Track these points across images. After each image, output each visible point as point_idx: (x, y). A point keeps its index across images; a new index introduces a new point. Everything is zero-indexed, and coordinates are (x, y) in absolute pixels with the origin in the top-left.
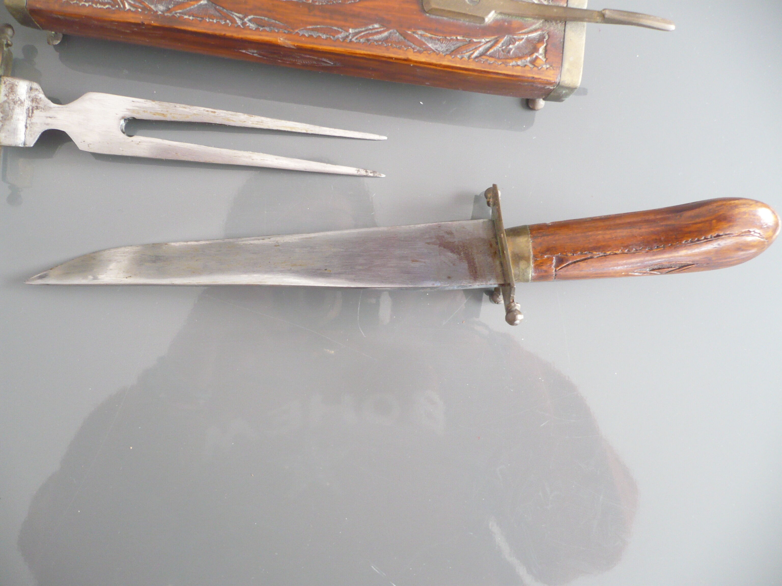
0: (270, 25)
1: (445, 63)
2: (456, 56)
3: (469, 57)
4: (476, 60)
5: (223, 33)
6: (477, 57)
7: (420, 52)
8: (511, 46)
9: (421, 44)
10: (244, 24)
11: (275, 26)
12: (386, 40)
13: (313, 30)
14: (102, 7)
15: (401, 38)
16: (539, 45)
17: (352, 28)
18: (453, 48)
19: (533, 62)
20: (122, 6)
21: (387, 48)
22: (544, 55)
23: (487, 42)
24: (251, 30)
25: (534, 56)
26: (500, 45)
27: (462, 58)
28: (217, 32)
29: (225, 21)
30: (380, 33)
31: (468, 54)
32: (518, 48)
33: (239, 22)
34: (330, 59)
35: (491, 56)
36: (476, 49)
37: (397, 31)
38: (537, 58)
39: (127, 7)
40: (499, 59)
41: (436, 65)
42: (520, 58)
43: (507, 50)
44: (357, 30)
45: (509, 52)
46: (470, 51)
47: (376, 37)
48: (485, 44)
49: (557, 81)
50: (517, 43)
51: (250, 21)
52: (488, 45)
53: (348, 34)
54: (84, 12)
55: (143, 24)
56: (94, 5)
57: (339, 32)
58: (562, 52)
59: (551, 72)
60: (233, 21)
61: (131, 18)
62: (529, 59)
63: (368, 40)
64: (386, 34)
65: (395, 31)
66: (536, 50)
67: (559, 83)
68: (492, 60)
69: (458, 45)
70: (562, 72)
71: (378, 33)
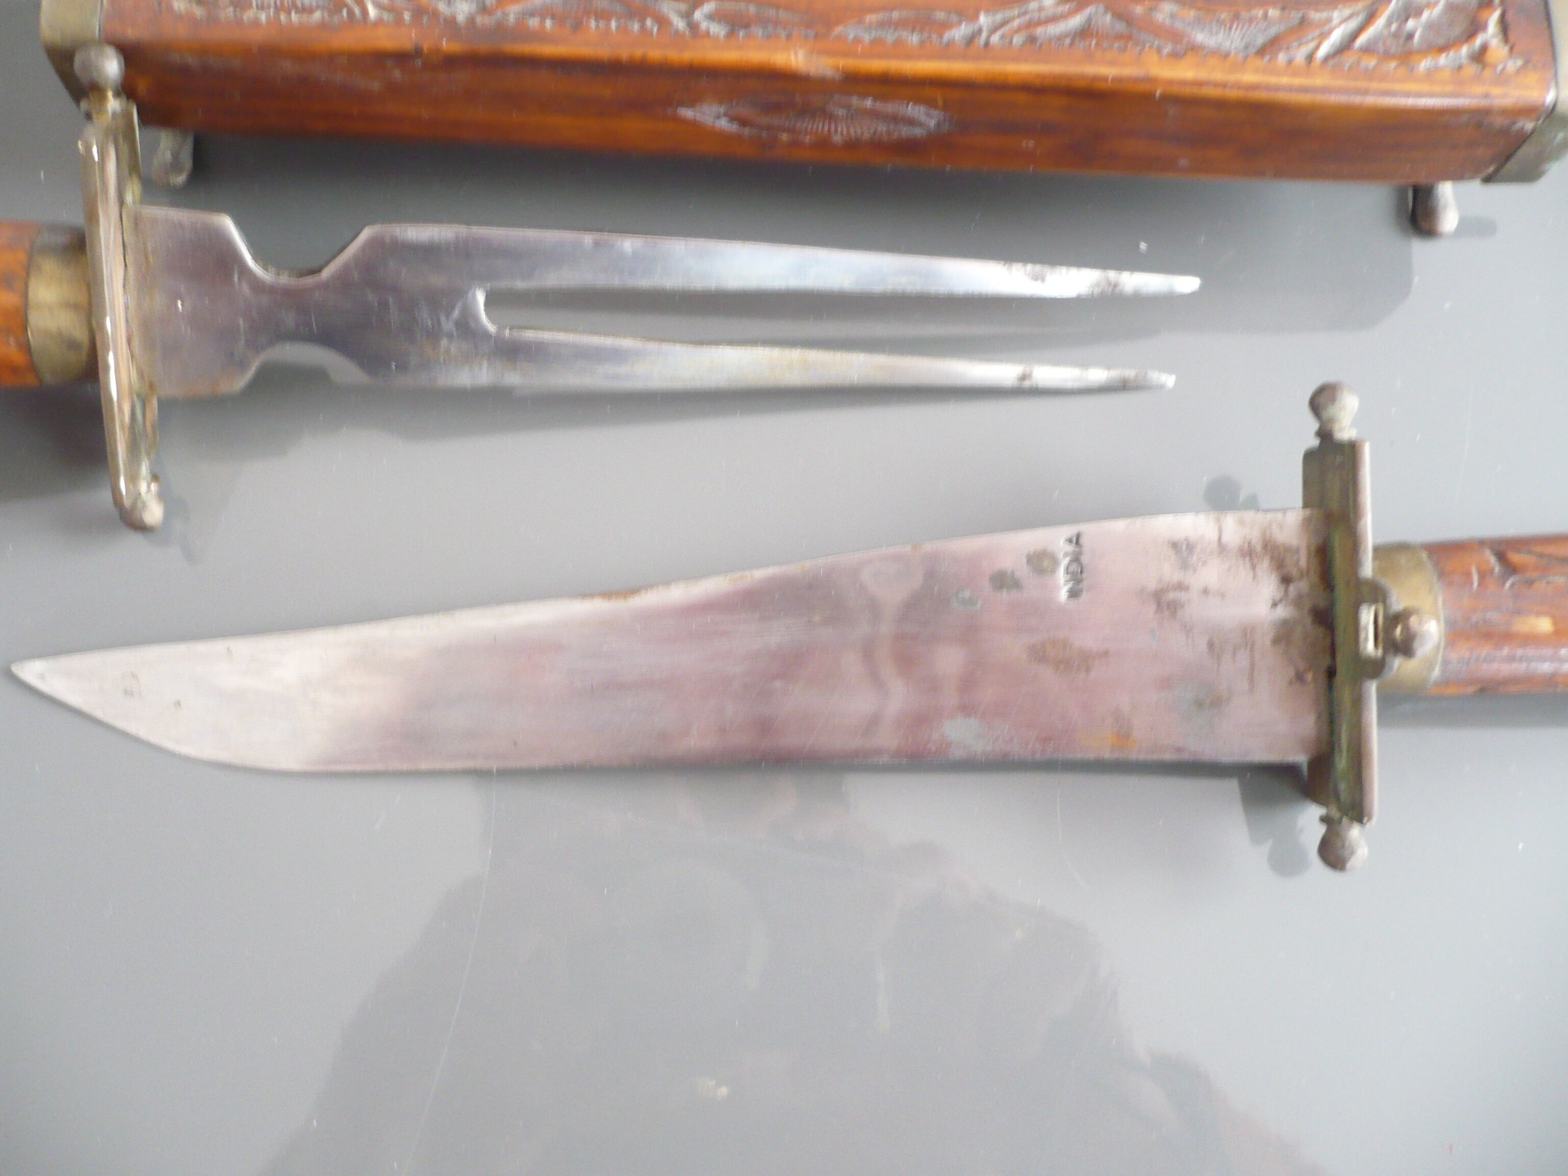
0: (763, 22)
1: (1249, 77)
2: (1274, 57)
3: (1310, 57)
4: (1331, 63)
5: (638, 53)
6: (1327, 59)
7: (1176, 56)
8: (1411, 24)
9: (1175, 36)
10: (693, 27)
11: (777, 23)
12: (1084, 32)
13: (882, 25)
14: (305, 18)
15: (1121, 27)
16: (1484, 14)
17: (987, 11)
18: (1260, 41)
19: (1479, 57)
20: (357, 11)
21: (1089, 57)
22: (1500, 36)
23: (1351, 17)
24: (716, 38)
25: (1478, 41)
26: (1380, 23)
27: (1290, 62)
28: (624, 54)
29: (642, 22)
30: (1063, 16)
31: (1304, 51)
32: (1430, 26)
33: (680, 24)
34: (930, 103)
35: (1367, 50)
36: (1324, 36)
37: (1107, 9)
38: (1484, 48)
39: (372, 12)
40: (1387, 56)
41: (1224, 85)
42: (1442, 49)
43: (1405, 34)
44: (999, 17)
45: (1410, 36)
46: (1307, 42)
47: (1055, 29)
48: (1341, 23)
49: (1550, 98)
50: (1425, 15)
51: (711, 17)
52: (1353, 24)
53: (976, 27)
54: (256, 37)
55: (418, 52)
56: (283, 17)
57: (950, 27)
58: (1546, 24)
59: (1532, 78)
60: (663, 22)
61: (386, 40)
62: (1465, 50)
63: (1032, 39)
64: (1076, 21)
65: (1101, 9)
66: (1475, 27)
67: (1555, 106)
68: (1371, 62)
69: (1273, 31)
70: (1559, 75)
71: (1054, 19)
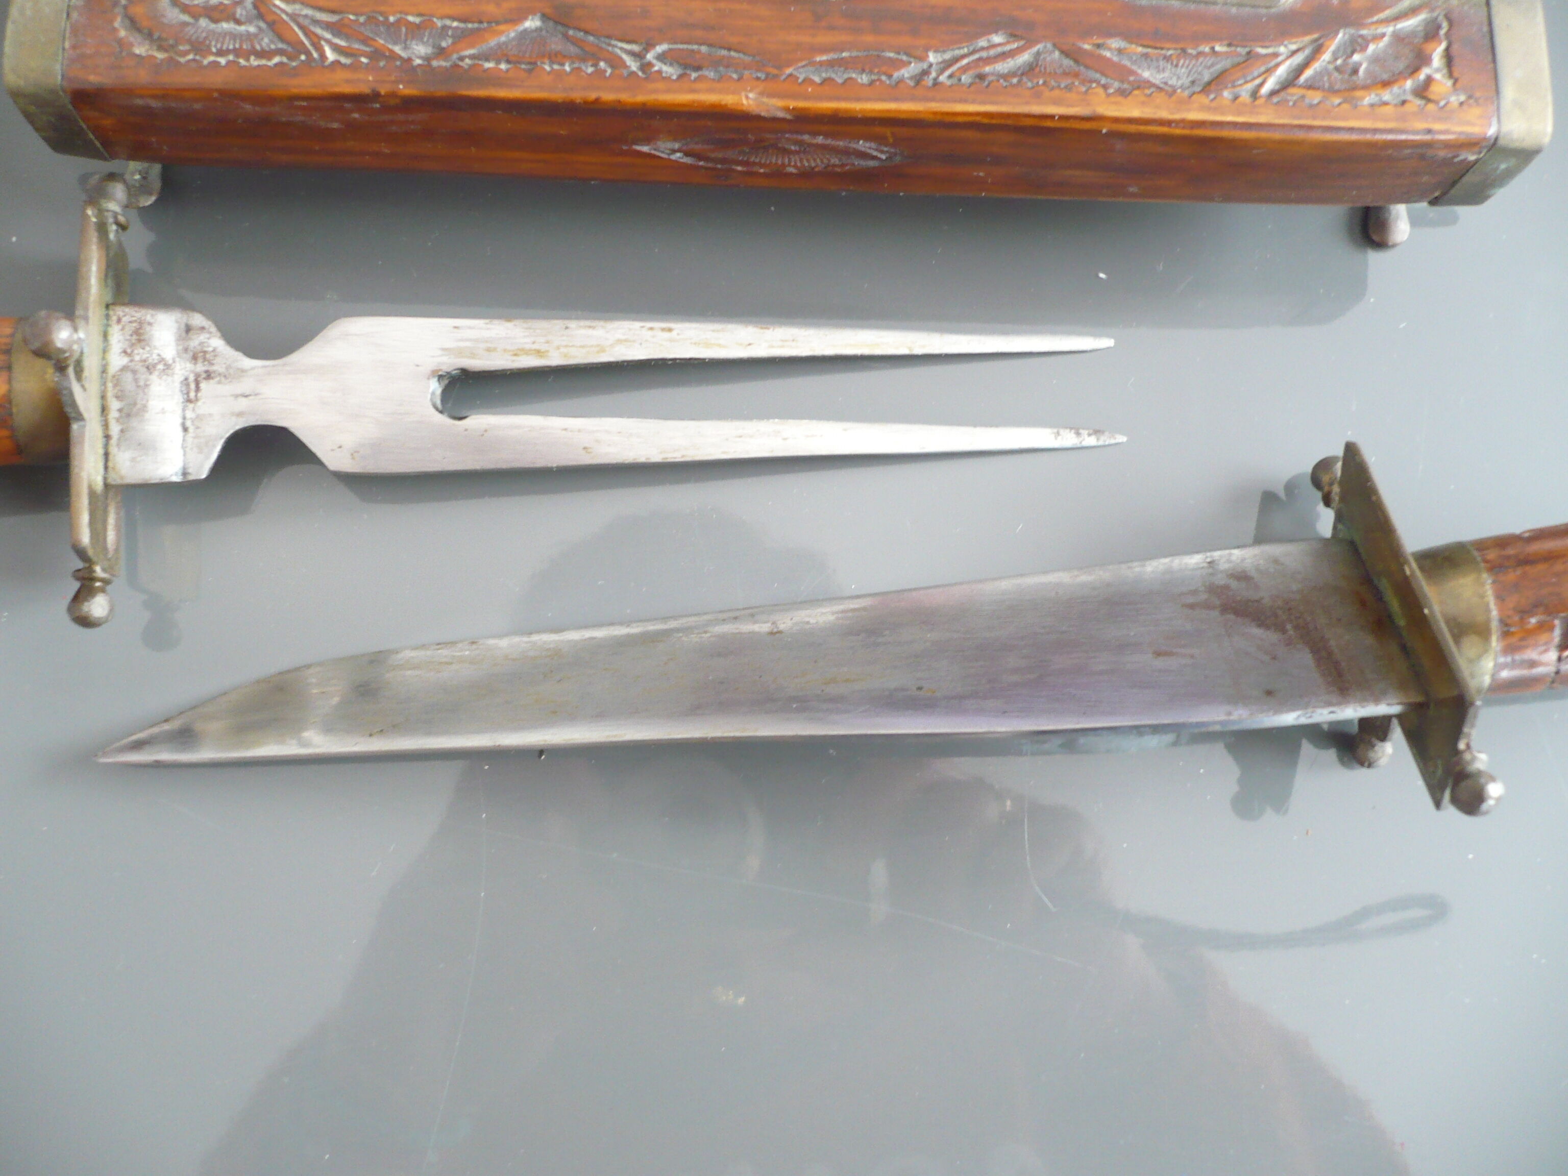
0: (716, 63)
1: (1194, 115)
2: (1219, 94)
3: (1255, 94)
4: (1275, 99)
5: (592, 96)
6: (1273, 93)
7: (1122, 93)
8: (1356, 57)
9: (1123, 73)
10: (646, 67)
11: (728, 64)
12: (1030, 70)
13: (831, 64)
14: (263, 62)
15: (1067, 62)
16: (1429, 47)
17: (936, 51)
18: (1207, 77)
19: (1422, 91)
20: (315, 55)
21: (1037, 95)
22: (1445, 71)
23: (1294, 53)
24: (668, 79)
25: (1422, 76)
26: (1326, 56)
27: (1236, 98)
28: (578, 96)
29: (595, 65)
30: (1011, 54)
31: (1250, 86)
32: (1376, 60)
33: (633, 65)
34: (880, 140)
35: (1310, 86)
36: (1269, 71)
37: (1055, 45)
38: (1429, 80)
39: (330, 55)
40: (1333, 91)
41: (1169, 123)
42: (1386, 84)
43: (1350, 66)
44: (948, 56)
45: (1355, 71)
46: (1254, 79)
47: (1003, 67)
48: (1288, 57)
49: (1491, 132)
50: (1372, 48)
51: (661, 57)
52: (1299, 59)
53: (925, 66)
54: (216, 80)
55: (375, 96)
56: (242, 62)
57: (899, 64)
58: (1490, 58)
59: (1474, 112)
60: (616, 63)
61: (342, 84)
62: (1409, 84)
63: (981, 77)
64: (1025, 58)
65: (1049, 46)
66: (1422, 59)
67: (1496, 139)
68: (1315, 97)
69: (1219, 67)
70: (1502, 110)
71: (1004, 56)
